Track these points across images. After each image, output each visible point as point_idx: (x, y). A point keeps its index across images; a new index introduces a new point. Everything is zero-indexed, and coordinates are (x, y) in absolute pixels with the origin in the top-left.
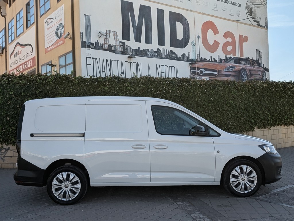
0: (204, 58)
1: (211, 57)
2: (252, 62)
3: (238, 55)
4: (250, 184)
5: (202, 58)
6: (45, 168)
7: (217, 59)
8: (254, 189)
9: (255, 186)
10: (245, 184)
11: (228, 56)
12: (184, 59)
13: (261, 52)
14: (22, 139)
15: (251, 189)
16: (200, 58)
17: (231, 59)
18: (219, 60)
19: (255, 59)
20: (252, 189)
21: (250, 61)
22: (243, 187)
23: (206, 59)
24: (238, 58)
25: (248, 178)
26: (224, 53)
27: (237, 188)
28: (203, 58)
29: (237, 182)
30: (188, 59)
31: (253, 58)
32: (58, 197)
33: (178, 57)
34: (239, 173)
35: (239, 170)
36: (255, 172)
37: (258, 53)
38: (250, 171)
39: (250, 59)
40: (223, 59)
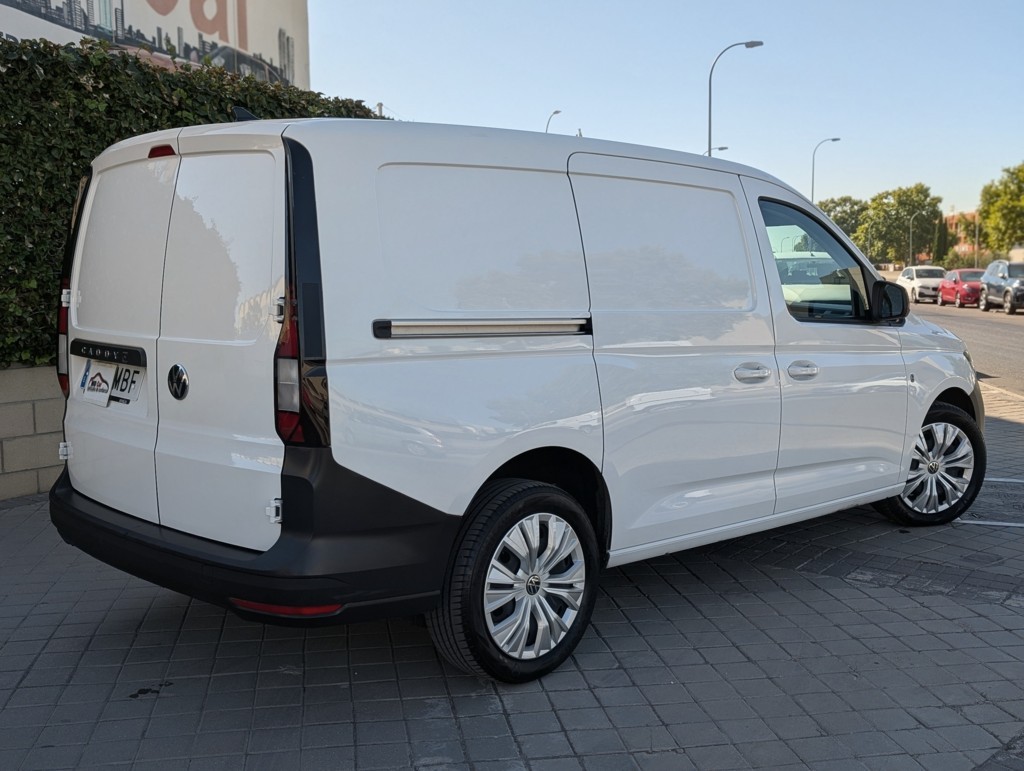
0: (138, 31)
1: (159, 30)
2: (270, 73)
3: (233, 43)
4: (953, 480)
5: (130, 27)
6: (460, 510)
7: (174, 42)
8: (965, 494)
9: (966, 486)
10: (939, 484)
11: (209, 38)
12: (72, 21)
13: (290, 40)
14: (331, 352)
15: (957, 497)
16: (126, 27)
17: (215, 51)
18: (182, 49)
19: (276, 64)
20: (960, 495)
21: (263, 69)
22: (935, 493)
23: (142, 37)
24: (233, 50)
25: (947, 463)
26: (198, 26)
27: (916, 502)
28: (134, 29)
29: (918, 482)
30: (86, 24)
31: (271, 60)
32: (510, 651)
33: (53, 7)
34: (923, 450)
35: (924, 440)
36: (967, 439)
37: (284, 43)
38: (954, 438)
39: (264, 61)
40: (195, 49)
